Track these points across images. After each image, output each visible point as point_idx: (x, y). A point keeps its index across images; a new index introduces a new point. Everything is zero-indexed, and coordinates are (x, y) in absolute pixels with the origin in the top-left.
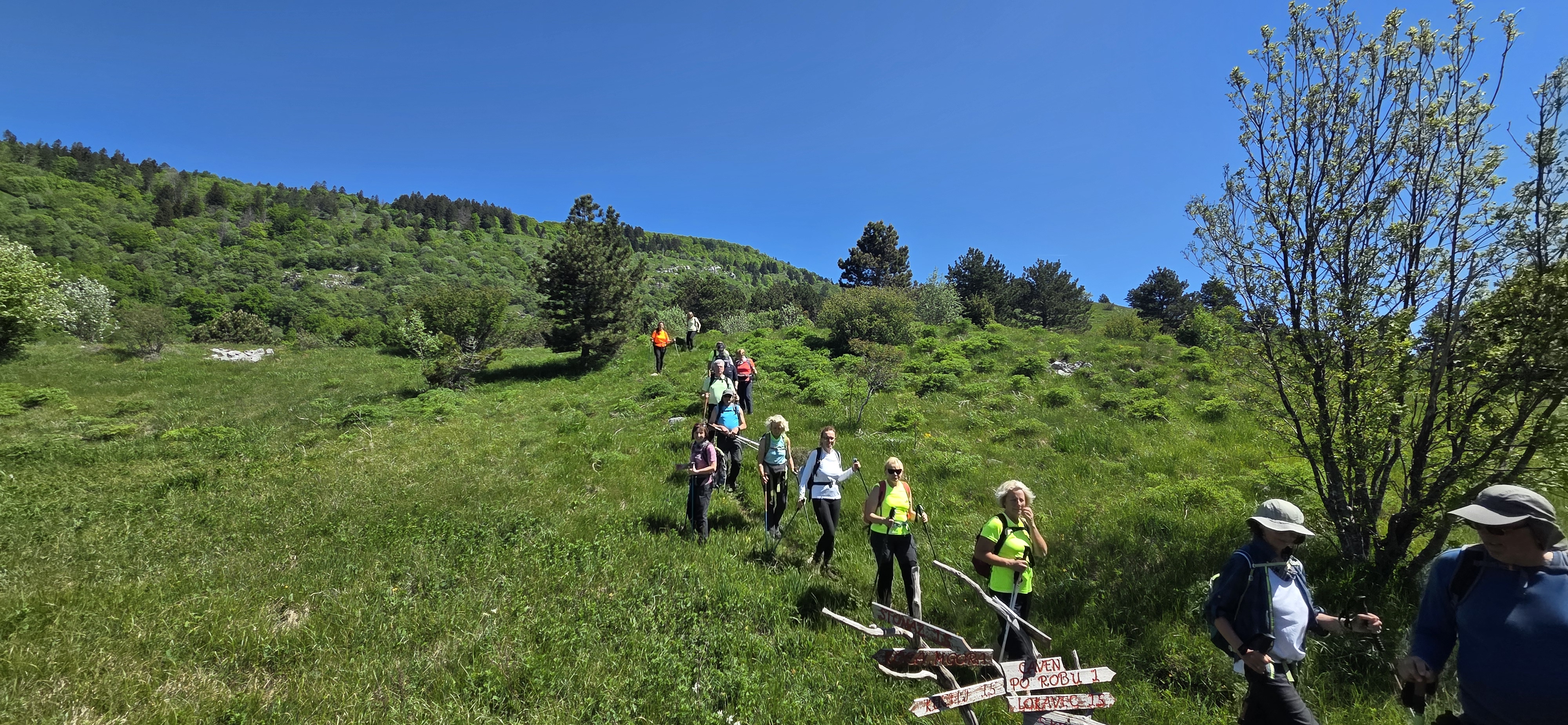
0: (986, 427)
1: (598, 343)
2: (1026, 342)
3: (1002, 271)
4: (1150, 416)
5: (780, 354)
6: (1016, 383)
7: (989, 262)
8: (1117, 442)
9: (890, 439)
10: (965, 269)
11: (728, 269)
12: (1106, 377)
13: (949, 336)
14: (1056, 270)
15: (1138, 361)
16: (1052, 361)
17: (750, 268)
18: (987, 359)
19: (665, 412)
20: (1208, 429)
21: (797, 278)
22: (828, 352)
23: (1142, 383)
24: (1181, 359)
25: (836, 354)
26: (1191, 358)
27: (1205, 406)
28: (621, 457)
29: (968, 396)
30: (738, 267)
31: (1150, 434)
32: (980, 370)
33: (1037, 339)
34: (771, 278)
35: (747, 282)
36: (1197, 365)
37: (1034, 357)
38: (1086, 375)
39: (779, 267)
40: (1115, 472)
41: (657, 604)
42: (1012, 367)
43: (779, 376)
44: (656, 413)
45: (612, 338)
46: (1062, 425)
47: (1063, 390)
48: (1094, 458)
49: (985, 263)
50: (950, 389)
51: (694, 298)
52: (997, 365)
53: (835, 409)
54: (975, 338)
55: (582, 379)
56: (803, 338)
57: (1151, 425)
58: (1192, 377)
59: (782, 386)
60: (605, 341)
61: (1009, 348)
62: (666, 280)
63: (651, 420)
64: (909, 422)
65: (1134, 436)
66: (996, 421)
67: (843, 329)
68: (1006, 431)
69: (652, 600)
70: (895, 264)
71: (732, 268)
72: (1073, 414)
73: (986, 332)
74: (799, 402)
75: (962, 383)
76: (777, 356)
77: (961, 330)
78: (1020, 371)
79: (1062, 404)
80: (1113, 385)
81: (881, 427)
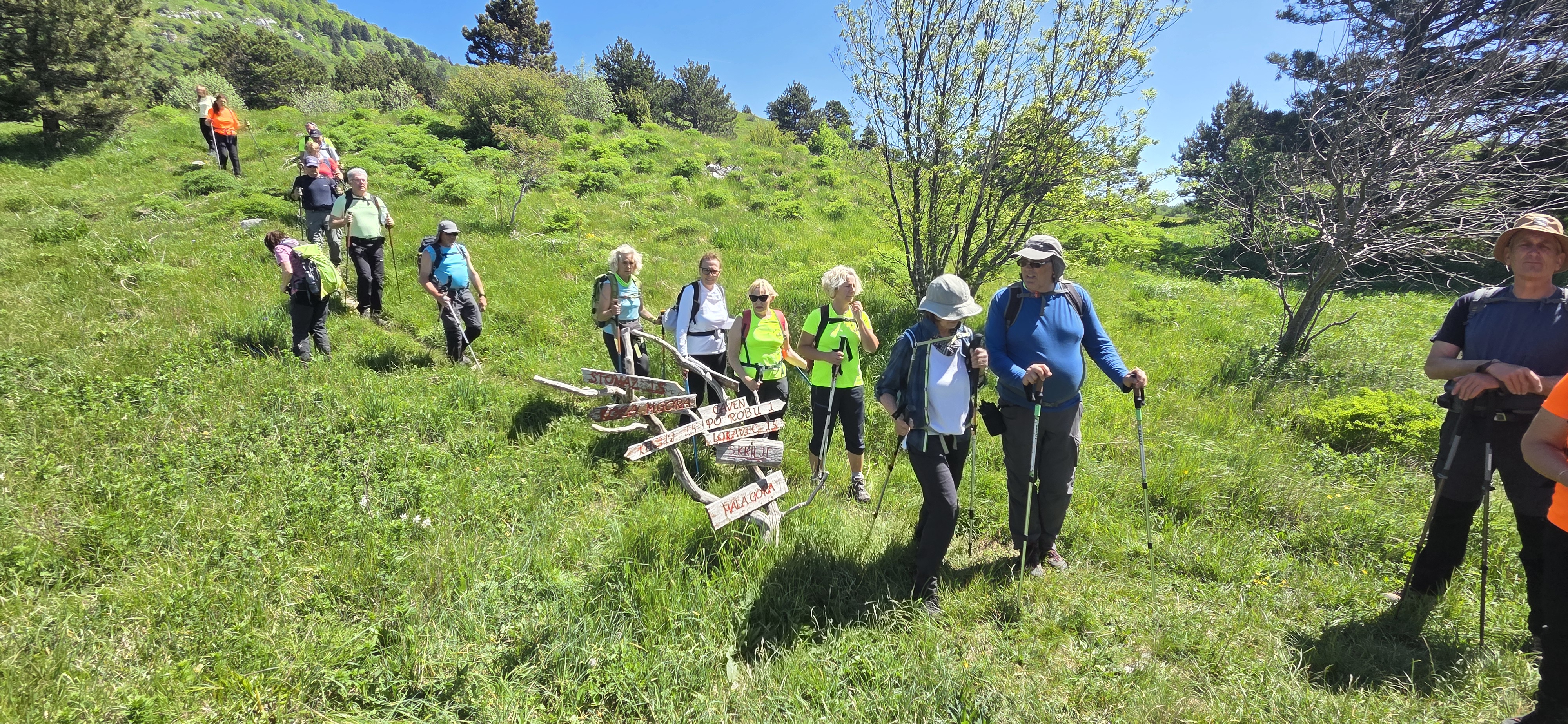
0: (649, 227)
1: (75, 111)
2: (683, 143)
3: (652, 68)
4: (790, 216)
5: (397, 143)
6: (675, 183)
7: (639, 57)
8: (765, 238)
9: (552, 240)
10: (615, 61)
11: (289, 26)
12: (755, 180)
13: (604, 132)
14: (705, 73)
15: (780, 167)
16: (708, 164)
17: (326, 28)
18: (646, 159)
19: (232, 212)
20: (832, 226)
21: (399, 51)
22: (462, 143)
23: (783, 187)
24: (813, 166)
25: (473, 145)
26: (821, 166)
27: (830, 208)
28: (170, 270)
29: (629, 196)
30: (305, 25)
31: (789, 230)
32: (640, 170)
33: (692, 141)
34: (361, 48)
35: (324, 48)
36: (825, 172)
37: (690, 159)
38: (737, 178)
39: (372, 33)
40: (764, 263)
41: (281, 434)
42: (671, 169)
43: (399, 170)
44: (216, 214)
45: (103, 105)
46: (718, 223)
47: (718, 191)
48: (746, 254)
49: (635, 58)
50: (609, 189)
51: (240, 62)
52: (656, 166)
53: (480, 208)
54: (632, 136)
55: (57, 165)
56: (425, 124)
57: (790, 224)
58: (821, 182)
59: (405, 181)
60: (89, 109)
61: (667, 149)
62: (180, 29)
63: (210, 223)
64: (571, 222)
65: (777, 233)
66: (659, 222)
67: (478, 116)
68: (669, 230)
69: (273, 430)
70: (536, 41)
71: (296, 25)
72: (727, 214)
73: (642, 132)
74: (433, 201)
75: (622, 183)
76: (393, 145)
77: (616, 128)
78: (679, 172)
79: (718, 205)
80: (759, 188)
81: (539, 228)
